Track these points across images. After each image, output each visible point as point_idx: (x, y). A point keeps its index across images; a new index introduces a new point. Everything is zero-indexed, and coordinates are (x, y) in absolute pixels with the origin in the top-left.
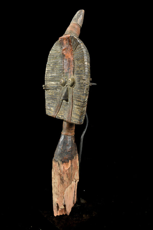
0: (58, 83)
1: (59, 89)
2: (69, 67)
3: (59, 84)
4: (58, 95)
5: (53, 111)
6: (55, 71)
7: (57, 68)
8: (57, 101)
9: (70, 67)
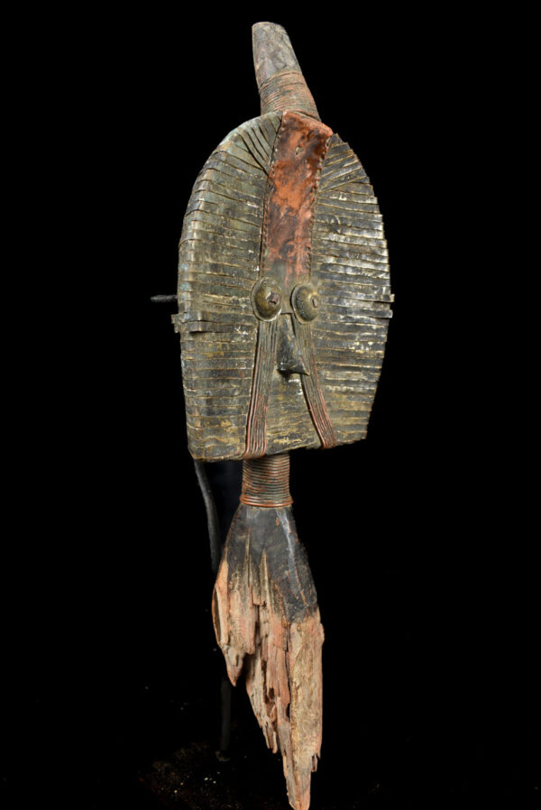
0: (240, 299)
1: (242, 330)
2: (288, 241)
3: (244, 306)
4: (243, 354)
5: (234, 435)
6: (228, 244)
7: (234, 234)
8: (240, 382)
9: (291, 243)
